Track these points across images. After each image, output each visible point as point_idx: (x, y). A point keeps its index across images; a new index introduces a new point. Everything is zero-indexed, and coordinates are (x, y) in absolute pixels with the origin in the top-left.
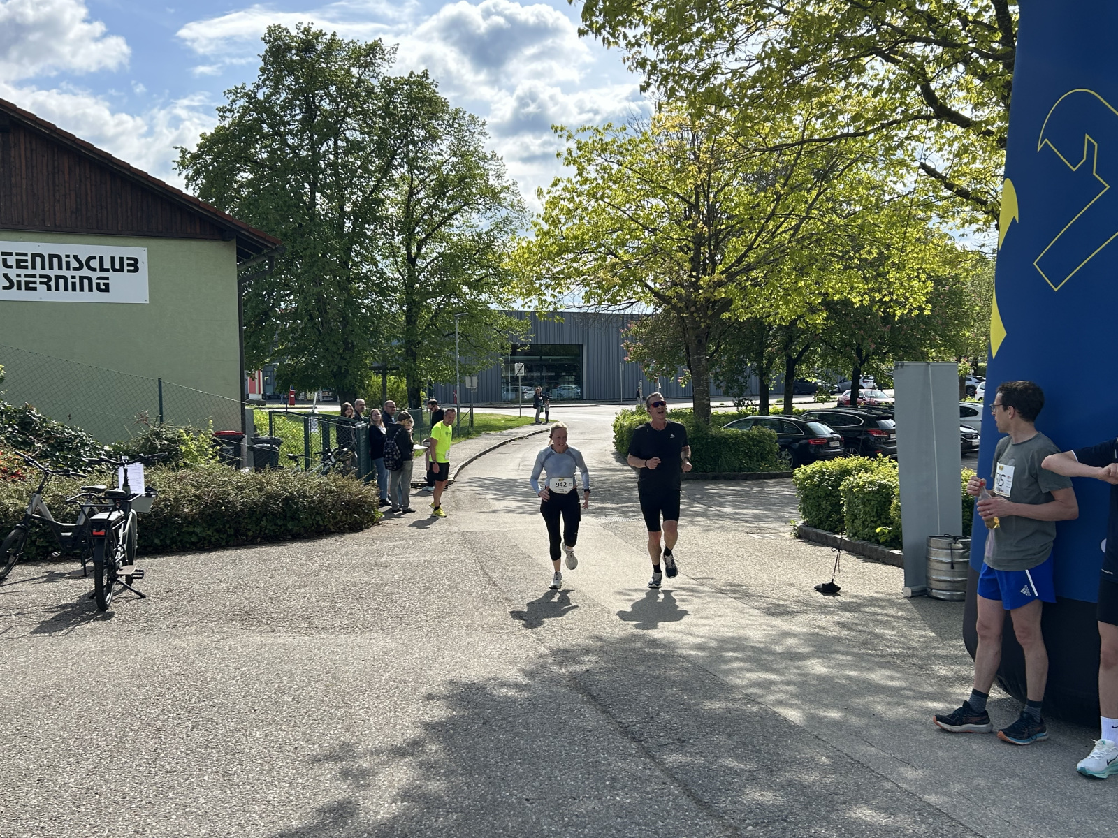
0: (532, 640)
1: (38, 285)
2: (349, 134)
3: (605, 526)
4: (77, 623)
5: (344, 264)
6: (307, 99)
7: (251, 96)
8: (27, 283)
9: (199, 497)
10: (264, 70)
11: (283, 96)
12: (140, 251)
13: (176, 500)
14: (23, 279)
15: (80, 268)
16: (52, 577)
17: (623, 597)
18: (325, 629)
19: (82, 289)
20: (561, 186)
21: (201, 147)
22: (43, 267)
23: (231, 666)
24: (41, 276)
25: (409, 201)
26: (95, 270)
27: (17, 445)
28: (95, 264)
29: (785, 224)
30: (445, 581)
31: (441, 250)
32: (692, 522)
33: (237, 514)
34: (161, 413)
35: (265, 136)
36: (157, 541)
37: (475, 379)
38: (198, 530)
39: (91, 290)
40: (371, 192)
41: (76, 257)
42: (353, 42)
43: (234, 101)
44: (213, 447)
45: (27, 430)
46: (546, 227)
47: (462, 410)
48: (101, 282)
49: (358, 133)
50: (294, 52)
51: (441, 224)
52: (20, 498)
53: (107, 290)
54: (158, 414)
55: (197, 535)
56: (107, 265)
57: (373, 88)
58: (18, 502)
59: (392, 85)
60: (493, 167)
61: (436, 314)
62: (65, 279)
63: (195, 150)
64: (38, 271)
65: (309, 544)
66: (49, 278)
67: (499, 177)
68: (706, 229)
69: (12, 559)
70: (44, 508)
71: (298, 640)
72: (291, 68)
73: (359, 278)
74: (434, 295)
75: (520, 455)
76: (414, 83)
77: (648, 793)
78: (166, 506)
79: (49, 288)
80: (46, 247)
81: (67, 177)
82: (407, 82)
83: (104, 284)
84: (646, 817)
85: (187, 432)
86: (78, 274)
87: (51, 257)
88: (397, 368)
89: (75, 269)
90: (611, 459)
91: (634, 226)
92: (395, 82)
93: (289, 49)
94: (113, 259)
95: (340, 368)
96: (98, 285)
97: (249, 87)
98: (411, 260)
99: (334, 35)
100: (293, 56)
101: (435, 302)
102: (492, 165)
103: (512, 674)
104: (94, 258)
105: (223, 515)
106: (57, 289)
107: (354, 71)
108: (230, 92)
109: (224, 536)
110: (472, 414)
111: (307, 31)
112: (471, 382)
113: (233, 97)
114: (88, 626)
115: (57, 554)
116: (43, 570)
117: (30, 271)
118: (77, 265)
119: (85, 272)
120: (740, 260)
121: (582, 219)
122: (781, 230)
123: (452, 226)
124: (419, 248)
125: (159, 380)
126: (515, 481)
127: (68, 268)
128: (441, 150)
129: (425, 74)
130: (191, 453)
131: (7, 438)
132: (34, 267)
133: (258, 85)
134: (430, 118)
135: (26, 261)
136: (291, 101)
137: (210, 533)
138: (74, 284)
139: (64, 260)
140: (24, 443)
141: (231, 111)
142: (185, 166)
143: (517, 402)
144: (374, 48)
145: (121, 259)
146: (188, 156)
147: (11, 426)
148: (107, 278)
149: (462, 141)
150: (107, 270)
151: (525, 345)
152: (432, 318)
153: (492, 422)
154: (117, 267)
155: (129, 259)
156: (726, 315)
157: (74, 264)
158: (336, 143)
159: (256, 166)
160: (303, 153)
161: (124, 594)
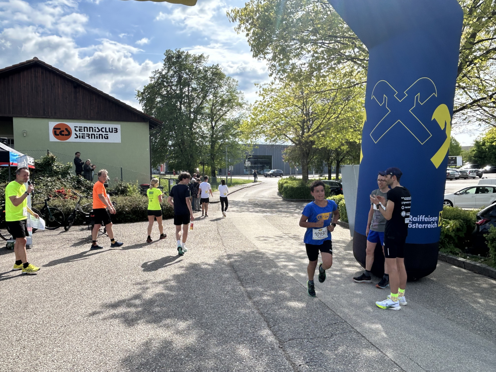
0: (223, 251)
1: (86, 137)
2: (193, 85)
3: (264, 217)
4: (85, 244)
5: (191, 128)
6: (179, 74)
7: (160, 73)
8: (82, 136)
9: (131, 205)
10: (165, 64)
11: (171, 73)
12: (118, 126)
13: (123, 206)
14: (81, 135)
15: (99, 131)
16: (83, 230)
17: (257, 239)
18: (160, 247)
19: (99, 138)
20: (258, 103)
21: (144, 90)
22: (87, 131)
23: (126, 257)
24: (87, 134)
25: (212, 108)
26: (104, 132)
27: (76, 188)
28: (104, 130)
29: (334, 116)
30: (204, 233)
31: (223, 124)
32: (293, 216)
33: (143, 211)
34: (122, 178)
35: (165, 86)
36: (117, 219)
37: (232, 167)
38: (130, 216)
39: (102, 138)
40: (200, 105)
41: (98, 128)
42: (194, 55)
43: (155, 75)
44: (138, 189)
45: (79, 183)
46: (253, 117)
47: (228, 177)
48: (106, 136)
49: (196, 85)
50: (175, 58)
51: (223, 115)
52: (74, 205)
53: (107, 138)
54: (121, 178)
55: (130, 217)
56: (108, 130)
57: (201, 70)
58: (74, 206)
59: (207, 69)
60: (240, 96)
61: (220, 146)
62: (94, 135)
63: (142, 91)
64: (86, 132)
65: (166, 221)
66: (89, 135)
67: (242, 99)
68: (305, 117)
69: (70, 224)
70: (80, 208)
71: (150, 250)
72: (174, 63)
73: (196, 133)
74: (220, 139)
75: (246, 193)
76: (214, 68)
77: (236, 296)
78: (120, 208)
79: (89, 138)
80: (88, 125)
81: (95, 102)
82: (212, 68)
83: (107, 137)
84: (232, 302)
85: (130, 184)
86: (98, 133)
87: (90, 128)
88: (208, 164)
89: (97, 132)
90: (276, 194)
91: (282, 116)
92: (208, 68)
93: (173, 57)
94: (109, 128)
95: (188, 163)
96: (105, 137)
97: (160, 70)
98: (213, 128)
99: (187, 52)
100: (174, 60)
101: (220, 141)
102: (240, 95)
103: (211, 262)
104: (103, 128)
105: (138, 211)
106: (92, 138)
107: (194, 64)
108: (154, 72)
109: (139, 218)
110: (231, 179)
111: (179, 51)
112: (231, 168)
113: (155, 74)
114: (88, 244)
115: (85, 222)
116: (81, 227)
117: (83, 132)
118: (98, 130)
119: (101, 133)
120: (318, 128)
121: (265, 114)
122: (332, 118)
123: (226, 116)
124: (215, 123)
125: (121, 168)
126: (240, 201)
127: (95, 131)
128: (223, 91)
129: (218, 65)
130: (131, 191)
131: (73, 186)
132: (84, 131)
133: (163, 70)
134: (219, 80)
135: (82, 129)
136: (174, 75)
137: (134, 217)
138: (97, 136)
139: (94, 129)
140: (78, 187)
141: (154, 78)
142: (139, 97)
143: (247, 175)
144: (201, 57)
145: (112, 128)
146: (140, 93)
147: (74, 182)
148: (108, 135)
149: (230, 87)
150: (108, 132)
151: (251, 156)
152: (219, 147)
153: (239, 182)
154: (111, 131)
155: (114, 128)
156: (314, 146)
157: (97, 130)
158: (188, 89)
159: (162, 96)
160: (178, 92)
161: (103, 235)
